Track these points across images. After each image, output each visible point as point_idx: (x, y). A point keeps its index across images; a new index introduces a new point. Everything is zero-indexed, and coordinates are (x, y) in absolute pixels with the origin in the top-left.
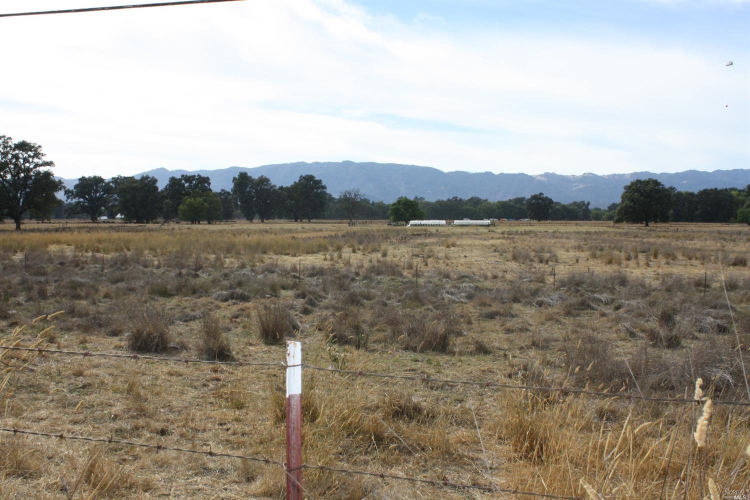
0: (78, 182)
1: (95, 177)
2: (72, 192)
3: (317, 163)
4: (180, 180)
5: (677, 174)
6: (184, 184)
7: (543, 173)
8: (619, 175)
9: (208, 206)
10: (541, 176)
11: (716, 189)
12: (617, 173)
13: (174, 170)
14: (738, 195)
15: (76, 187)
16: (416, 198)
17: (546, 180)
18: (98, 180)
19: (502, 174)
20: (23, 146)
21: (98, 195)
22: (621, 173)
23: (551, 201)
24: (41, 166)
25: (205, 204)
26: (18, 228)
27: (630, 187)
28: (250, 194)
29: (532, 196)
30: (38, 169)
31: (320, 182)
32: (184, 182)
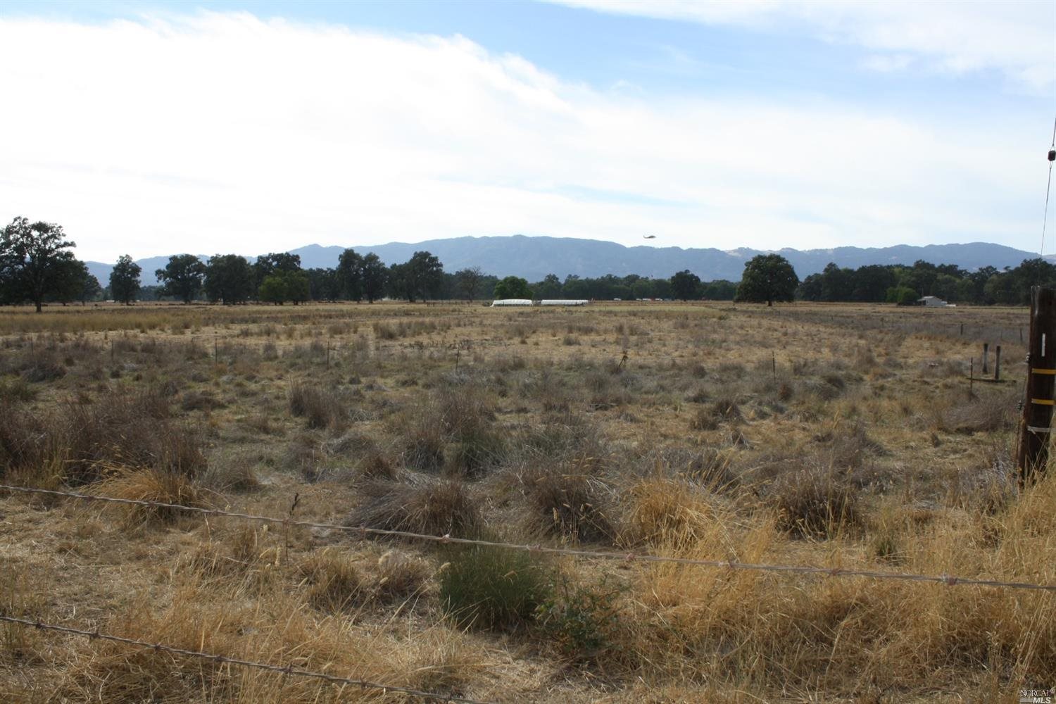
0: (168, 262)
1: (187, 256)
2: (163, 272)
4: (268, 258)
5: (885, 249)
7: (737, 248)
8: (821, 250)
10: (735, 251)
11: (875, 266)
12: (819, 248)
14: (900, 272)
15: (168, 267)
16: (570, 276)
17: (740, 256)
18: (189, 260)
19: (691, 250)
20: (41, 227)
21: (191, 275)
22: (824, 248)
23: (697, 279)
24: (62, 246)
25: (285, 284)
26: (39, 311)
27: (750, 263)
28: (357, 273)
29: (677, 274)
30: (60, 250)
31: (436, 259)
32: (271, 260)
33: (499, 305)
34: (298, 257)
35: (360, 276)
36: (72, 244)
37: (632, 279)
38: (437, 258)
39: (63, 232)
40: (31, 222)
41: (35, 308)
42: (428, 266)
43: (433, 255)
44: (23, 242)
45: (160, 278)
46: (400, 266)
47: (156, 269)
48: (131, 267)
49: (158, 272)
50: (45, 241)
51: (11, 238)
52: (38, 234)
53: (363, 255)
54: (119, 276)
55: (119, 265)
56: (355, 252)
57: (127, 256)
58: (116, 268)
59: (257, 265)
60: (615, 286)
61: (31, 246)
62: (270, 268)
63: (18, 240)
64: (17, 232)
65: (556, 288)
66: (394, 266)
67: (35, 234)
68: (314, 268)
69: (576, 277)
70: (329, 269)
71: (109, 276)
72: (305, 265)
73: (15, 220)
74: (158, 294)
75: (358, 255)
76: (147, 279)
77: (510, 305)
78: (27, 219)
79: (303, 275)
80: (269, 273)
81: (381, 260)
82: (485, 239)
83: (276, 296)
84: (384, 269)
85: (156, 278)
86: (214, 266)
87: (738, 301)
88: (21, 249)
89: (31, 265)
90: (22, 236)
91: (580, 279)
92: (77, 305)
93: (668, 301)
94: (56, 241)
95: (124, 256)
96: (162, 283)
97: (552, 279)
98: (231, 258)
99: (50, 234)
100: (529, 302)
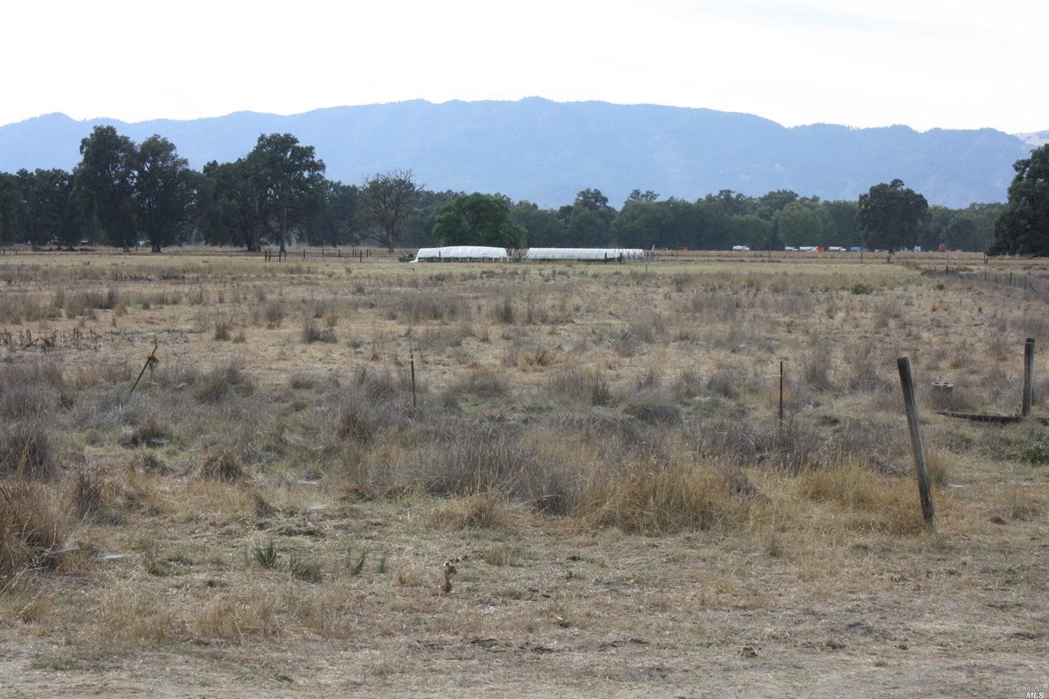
3: (455, 103)
19: (936, 132)
23: (920, 201)
27: (1026, 163)
28: (123, 181)
29: (872, 189)
31: (309, 151)
33: (431, 260)
35: (131, 189)
37: (781, 200)
38: (311, 149)
42: (291, 169)
43: (303, 143)
46: (227, 167)
60: (736, 217)
65: (600, 221)
66: (211, 168)
69: (650, 195)
75: (126, 139)
77: (456, 260)
81: (181, 152)
82: (456, 107)
84: (188, 176)
87: (994, 252)
91: (658, 200)
93: (857, 251)
97: (592, 200)
100: (500, 252)
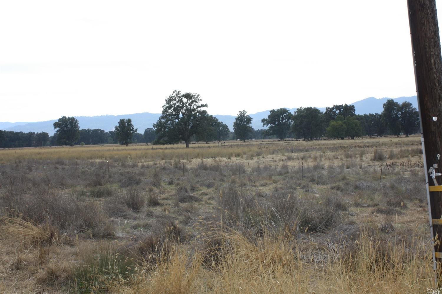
0: (269, 114)
1: (281, 109)
2: (266, 120)
4: (333, 108)
6: (335, 111)
9: (346, 127)
13: (381, 98)
15: (269, 117)
18: (283, 111)
20: (188, 96)
21: (284, 121)
24: (200, 107)
25: (344, 125)
26: (187, 146)
28: (396, 116)
30: (199, 109)
32: (335, 110)
34: (353, 106)
35: (399, 118)
36: (206, 105)
39: (201, 98)
40: (182, 93)
41: (185, 145)
44: (178, 106)
45: (264, 124)
47: (262, 119)
48: (246, 118)
49: (263, 120)
50: (190, 105)
51: (172, 103)
52: (186, 100)
53: (401, 103)
54: (239, 124)
55: (239, 117)
56: (395, 101)
57: (244, 111)
58: (237, 119)
59: (326, 113)
61: (182, 107)
62: (335, 115)
63: (175, 104)
64: (175, 100)
67: (185, 100)
68: (367, 114)
70: (376, 114)
71: (233, 124)
72: (359, 112)
73: (174, 92)
74: (264, 134)
75: (397, 103)
76: (257, 125)
78: (180, 92)
79: (357, 119)
80: (333, 119)
83: (338, 134)
85: (262, 124)
86: (298, 115)
88: (177, 110)
89: (183, 119)
90: (178, 102)
92: (215, 143)
94: (197, 104)
95: (242, 111)
96: (266, 128)
98: (309, 110)
99: (193, 99)
